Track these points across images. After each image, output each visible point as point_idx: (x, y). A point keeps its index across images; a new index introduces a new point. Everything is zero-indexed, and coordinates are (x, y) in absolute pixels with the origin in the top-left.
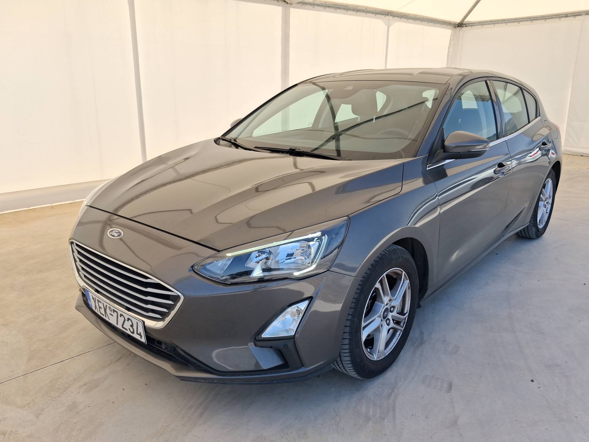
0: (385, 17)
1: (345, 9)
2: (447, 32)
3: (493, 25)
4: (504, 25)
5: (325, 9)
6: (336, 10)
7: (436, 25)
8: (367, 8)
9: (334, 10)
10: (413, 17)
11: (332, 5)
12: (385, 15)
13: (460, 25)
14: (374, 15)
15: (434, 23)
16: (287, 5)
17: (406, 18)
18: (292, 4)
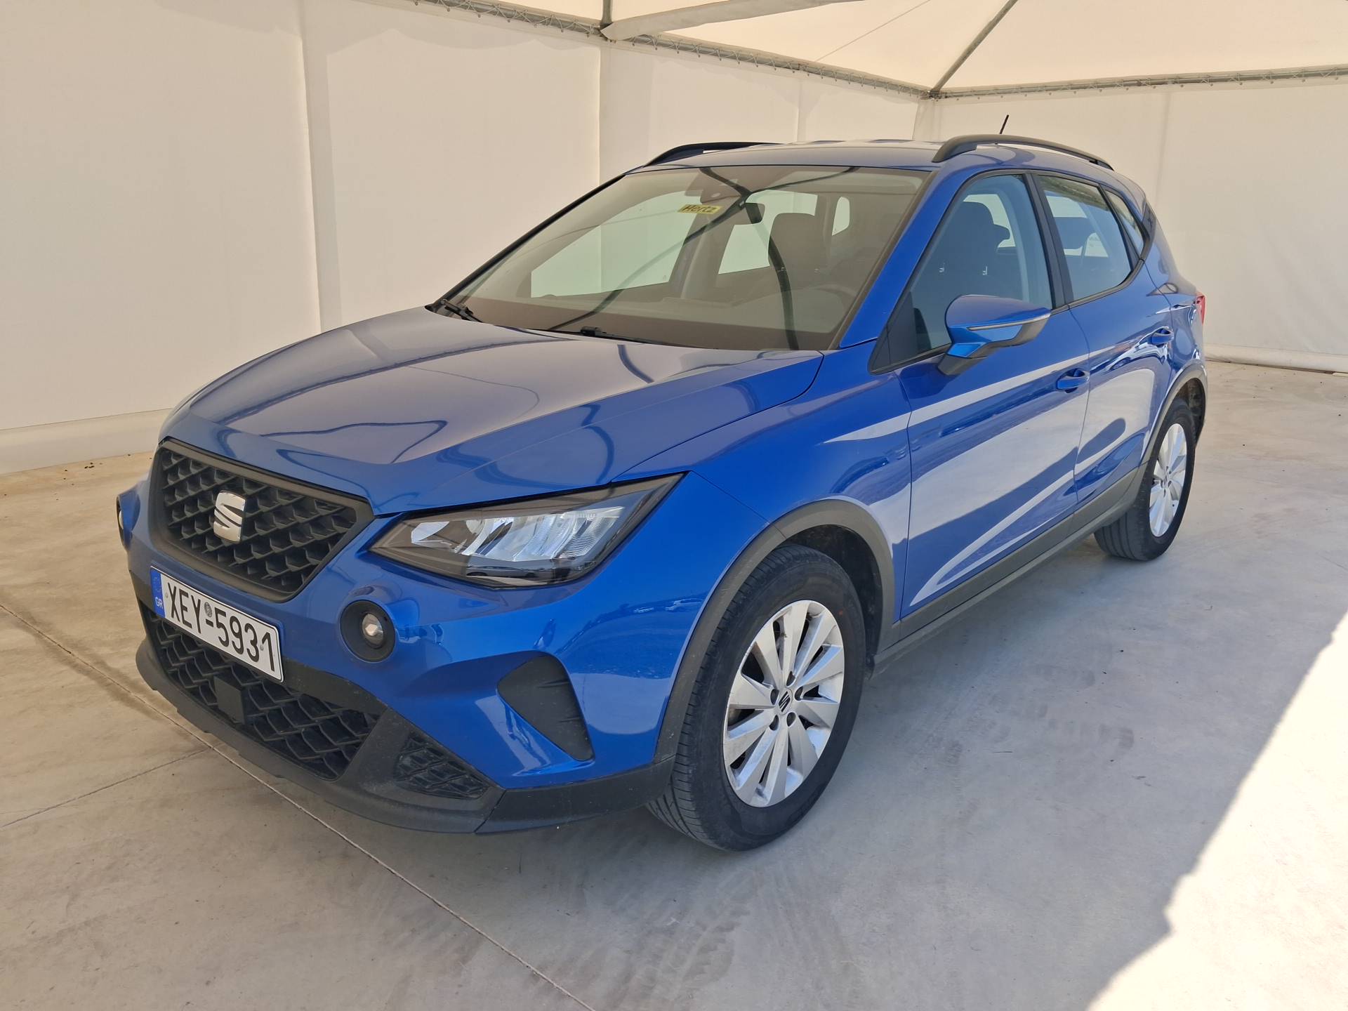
0: (794, 72)
1: (717, 55)
2: (910, 107)
3: (999, 96)
4: (1022, 96)
5: (678, 52)
6: (699, 56)
7: (890, 91)
8: (759, 53)
9: (695, 55)
10: (847, 75)
11: (692, 45)
12: (793, 69)
13: (935, 94)
14: (771, 68)
15: (886, 88)
16: (604, 42)
17: (834, 77)
18: (615, 42)
